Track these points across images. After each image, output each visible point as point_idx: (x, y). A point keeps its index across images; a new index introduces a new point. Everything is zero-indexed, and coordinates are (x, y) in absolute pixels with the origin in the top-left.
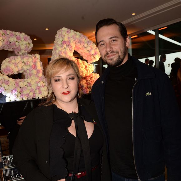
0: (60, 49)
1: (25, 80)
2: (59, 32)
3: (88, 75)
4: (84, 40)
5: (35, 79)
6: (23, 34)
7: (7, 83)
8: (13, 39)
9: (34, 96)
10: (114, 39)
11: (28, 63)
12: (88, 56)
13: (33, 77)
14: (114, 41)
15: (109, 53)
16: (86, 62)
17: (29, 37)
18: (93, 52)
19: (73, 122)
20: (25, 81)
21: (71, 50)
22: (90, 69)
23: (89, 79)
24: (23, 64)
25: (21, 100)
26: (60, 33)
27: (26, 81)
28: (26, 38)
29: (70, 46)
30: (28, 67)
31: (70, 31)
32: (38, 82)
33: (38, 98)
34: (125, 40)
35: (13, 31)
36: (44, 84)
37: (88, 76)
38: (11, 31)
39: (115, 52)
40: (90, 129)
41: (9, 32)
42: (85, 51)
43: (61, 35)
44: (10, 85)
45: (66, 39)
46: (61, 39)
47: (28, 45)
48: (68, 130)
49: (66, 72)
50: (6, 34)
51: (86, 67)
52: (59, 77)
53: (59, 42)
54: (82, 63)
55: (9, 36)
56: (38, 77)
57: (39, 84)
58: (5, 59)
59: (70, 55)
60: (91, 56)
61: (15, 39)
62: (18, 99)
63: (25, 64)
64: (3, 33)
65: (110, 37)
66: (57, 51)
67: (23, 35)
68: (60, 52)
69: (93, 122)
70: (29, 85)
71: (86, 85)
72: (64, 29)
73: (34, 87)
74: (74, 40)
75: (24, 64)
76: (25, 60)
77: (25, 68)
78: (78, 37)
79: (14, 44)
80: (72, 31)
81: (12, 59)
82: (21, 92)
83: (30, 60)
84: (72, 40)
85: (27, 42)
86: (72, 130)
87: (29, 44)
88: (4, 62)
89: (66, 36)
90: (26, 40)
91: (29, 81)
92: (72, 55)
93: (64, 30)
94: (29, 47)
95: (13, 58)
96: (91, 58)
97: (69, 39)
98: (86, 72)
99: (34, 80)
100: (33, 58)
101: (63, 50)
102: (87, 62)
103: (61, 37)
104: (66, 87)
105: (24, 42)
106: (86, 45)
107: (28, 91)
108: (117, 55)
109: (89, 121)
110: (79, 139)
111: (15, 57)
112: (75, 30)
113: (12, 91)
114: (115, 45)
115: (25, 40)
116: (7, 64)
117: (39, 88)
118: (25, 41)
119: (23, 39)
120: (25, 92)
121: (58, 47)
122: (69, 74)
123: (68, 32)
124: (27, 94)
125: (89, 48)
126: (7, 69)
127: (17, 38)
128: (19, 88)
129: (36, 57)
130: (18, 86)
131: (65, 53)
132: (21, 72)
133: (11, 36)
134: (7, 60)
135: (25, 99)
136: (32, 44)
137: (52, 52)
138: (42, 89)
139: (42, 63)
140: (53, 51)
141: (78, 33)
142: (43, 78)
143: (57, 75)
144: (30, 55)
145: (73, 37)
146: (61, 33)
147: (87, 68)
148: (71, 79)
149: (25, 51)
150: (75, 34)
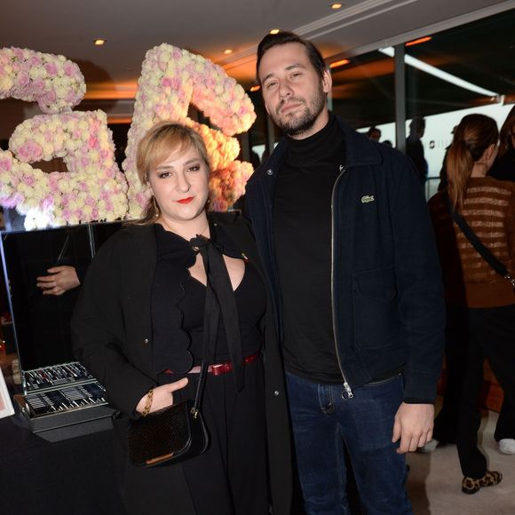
0: (156, 99)
1: (73, 175)
2: (151, 55)
3: (225, 165)
4: (214, 75)
5: (96, 174)
6: (62, 58)
7: (31, 181)
8: (38, 72)
9: (95, 217)
10: (295, 70)
11: (79, 133)
12: (224, 118)
13: (91, 170)
14: (296, 75)
15: (285, 99)
16: (219, 132)
17: (75, 67)
18: (236, 107)
19: (199, 258)
20: (71, 178)
21: (183, 102)
22: (229, 150)
23: (228, 177)
24: (66, 136)
25: (64, 224)
26: (155, 57)
27: (75, 177)
28: (70, 68)
29: (180, 92)
30: (79, 143)
31: (179, 54)
32: (105, 181)
33: (105, 220)
34: (321, 76)
35: (36, 50)
36: (119, 186)
37: (224, 169)
38: (32, 52)
39: (298, 100)
40: (236, 272)
41: (27, 53)
42: (218, 103)
43: (158, 62)
44: (37, 186)
45: (170, 74)
46: (159, 73)
47: (74, 87)
48: (188, 273)
49: (181, 156)
50: (22, 57)
51: (220, 146)
52: (168, 167)
53: (155, 82)
54: (210, 135)
55: (30, 62)
56: (102, 167)
57: (107, 187)
58: (21, 122)
59: (181, 115)
60: (231, 117)
61: (44, 73)
62: (57, 224)
63: (71, 134)
64: (15, 55)
65: (288, 66)
66: (150, 104)
67: (60, 62)
68: (157, 106)
69: (243, 259)
70: (81, 188)
71: (220, 191)
72: (164, 46)
73: (95, 195)
74: (191, 77)
75: (68, 135)
76: (71, 125)
77: (71, 145)
78: (199, 68)
79: (41, 84)
80: (185, 52)
81: (40, 122)
82: (63, 206)
83: (83, 125)
84: (185, 75)
85: (73, 80)
86: (198, 272)
87: (78, 84)
88: (19, 128)
89: (172, 64)
90: (69, 75)
91: (82, 178)
92: (185, 113)
93: (166, 49)
94: (79, 91)
95: (42, 120)
96: (231, 122)
97: (178, 73)
98: (220, 158)
99: (94, 176)
100: (91, 120)
101: (164, 102)
102: (222, 132)
103: (159, 67)
104: (184, 188)
105: (66, 80)
106: (219, 89)
107: (80, 204)
108: (303, 108)
109: (235, 255)
110: (214, 291)
111: (46, 117)
112: (192, 51)
113: (42, 202)
114: (298, 85)
115: (68, 73)
116: (28, 135)
117: (105, 196)
118: (67, 77)
119: (63, 72)
120: (73, 206)
121: (150, 92)
122: (187, 160)
123: (174, 56)
124: (78, 211)
125: (226, 97)
126: (28, 148)
127: (48, 69)
128: (57, 195)
129: (96, 118)
130: (56, 189)
131: (169, 108)
132: (60, 155)
133: (33, 63)
134: (27, 123)
135: (74, 222)
136: (85, 86)
137: (133, 105)
138: (114, 198)
139: (111, 132)
140: (136, 104)
141: (200, 59)
142: (116, 172)
143: (164, 164)
144: (82, 113)
145: (188, 67)
146: (159, 57)
147: (223, 148)
148: (192, 169)
149: (67, 101)
150: (193, 60)
